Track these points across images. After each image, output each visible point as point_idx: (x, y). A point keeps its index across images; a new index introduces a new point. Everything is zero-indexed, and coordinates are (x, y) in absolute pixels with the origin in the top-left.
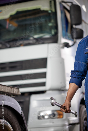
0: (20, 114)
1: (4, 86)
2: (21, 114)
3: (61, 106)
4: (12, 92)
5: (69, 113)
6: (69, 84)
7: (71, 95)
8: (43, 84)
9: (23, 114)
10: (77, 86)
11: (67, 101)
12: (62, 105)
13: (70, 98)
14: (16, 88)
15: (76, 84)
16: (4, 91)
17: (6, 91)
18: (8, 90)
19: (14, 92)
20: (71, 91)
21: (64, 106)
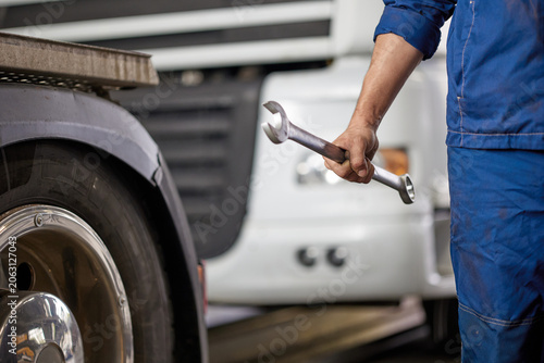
0: (148, 176)
1: (61, 47)
2: (153, 178)
3: (321, 145)
4: (112, 75)
5: (366, 180)
6: (375, 40)
7: (381, 90)
8: (322, 28)
9: (164, 180)
10: (410, 49)
11: (361, 122)
12: (328, 144)
13: (374, 107)
14: (133, 55)
15: (407, 40)
16: (61, 71)
17: (74, 70)
18: (82, 64)
19: (122, 72)
20: (379, 73)
21: (342, 146)
